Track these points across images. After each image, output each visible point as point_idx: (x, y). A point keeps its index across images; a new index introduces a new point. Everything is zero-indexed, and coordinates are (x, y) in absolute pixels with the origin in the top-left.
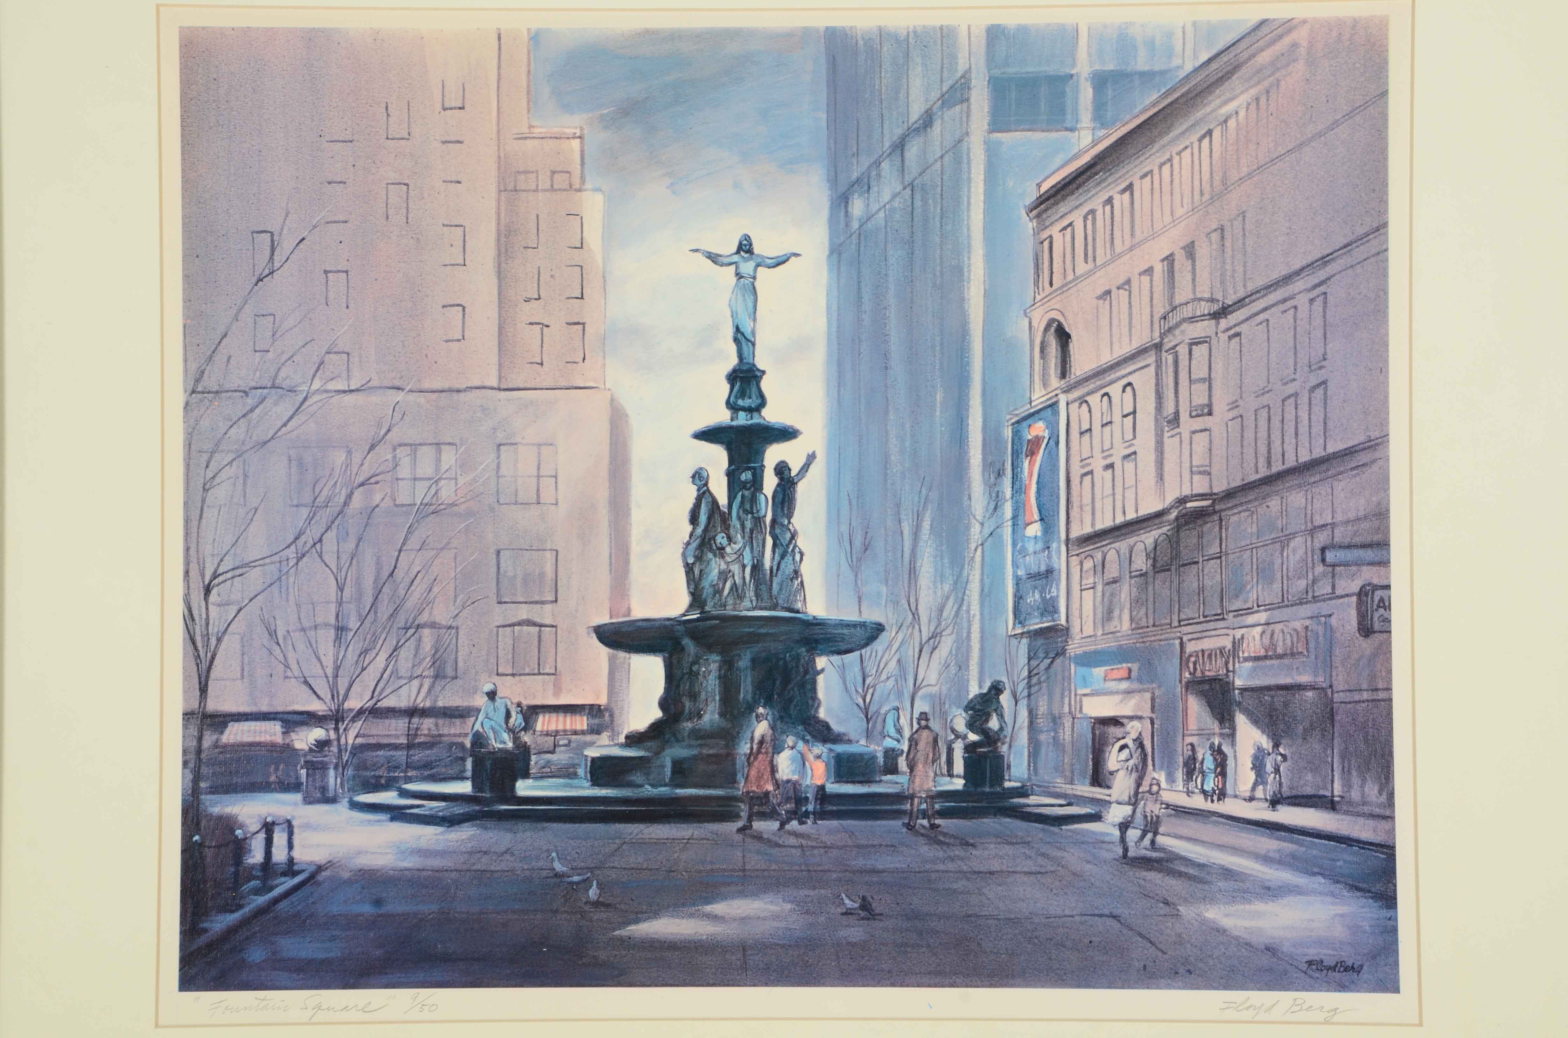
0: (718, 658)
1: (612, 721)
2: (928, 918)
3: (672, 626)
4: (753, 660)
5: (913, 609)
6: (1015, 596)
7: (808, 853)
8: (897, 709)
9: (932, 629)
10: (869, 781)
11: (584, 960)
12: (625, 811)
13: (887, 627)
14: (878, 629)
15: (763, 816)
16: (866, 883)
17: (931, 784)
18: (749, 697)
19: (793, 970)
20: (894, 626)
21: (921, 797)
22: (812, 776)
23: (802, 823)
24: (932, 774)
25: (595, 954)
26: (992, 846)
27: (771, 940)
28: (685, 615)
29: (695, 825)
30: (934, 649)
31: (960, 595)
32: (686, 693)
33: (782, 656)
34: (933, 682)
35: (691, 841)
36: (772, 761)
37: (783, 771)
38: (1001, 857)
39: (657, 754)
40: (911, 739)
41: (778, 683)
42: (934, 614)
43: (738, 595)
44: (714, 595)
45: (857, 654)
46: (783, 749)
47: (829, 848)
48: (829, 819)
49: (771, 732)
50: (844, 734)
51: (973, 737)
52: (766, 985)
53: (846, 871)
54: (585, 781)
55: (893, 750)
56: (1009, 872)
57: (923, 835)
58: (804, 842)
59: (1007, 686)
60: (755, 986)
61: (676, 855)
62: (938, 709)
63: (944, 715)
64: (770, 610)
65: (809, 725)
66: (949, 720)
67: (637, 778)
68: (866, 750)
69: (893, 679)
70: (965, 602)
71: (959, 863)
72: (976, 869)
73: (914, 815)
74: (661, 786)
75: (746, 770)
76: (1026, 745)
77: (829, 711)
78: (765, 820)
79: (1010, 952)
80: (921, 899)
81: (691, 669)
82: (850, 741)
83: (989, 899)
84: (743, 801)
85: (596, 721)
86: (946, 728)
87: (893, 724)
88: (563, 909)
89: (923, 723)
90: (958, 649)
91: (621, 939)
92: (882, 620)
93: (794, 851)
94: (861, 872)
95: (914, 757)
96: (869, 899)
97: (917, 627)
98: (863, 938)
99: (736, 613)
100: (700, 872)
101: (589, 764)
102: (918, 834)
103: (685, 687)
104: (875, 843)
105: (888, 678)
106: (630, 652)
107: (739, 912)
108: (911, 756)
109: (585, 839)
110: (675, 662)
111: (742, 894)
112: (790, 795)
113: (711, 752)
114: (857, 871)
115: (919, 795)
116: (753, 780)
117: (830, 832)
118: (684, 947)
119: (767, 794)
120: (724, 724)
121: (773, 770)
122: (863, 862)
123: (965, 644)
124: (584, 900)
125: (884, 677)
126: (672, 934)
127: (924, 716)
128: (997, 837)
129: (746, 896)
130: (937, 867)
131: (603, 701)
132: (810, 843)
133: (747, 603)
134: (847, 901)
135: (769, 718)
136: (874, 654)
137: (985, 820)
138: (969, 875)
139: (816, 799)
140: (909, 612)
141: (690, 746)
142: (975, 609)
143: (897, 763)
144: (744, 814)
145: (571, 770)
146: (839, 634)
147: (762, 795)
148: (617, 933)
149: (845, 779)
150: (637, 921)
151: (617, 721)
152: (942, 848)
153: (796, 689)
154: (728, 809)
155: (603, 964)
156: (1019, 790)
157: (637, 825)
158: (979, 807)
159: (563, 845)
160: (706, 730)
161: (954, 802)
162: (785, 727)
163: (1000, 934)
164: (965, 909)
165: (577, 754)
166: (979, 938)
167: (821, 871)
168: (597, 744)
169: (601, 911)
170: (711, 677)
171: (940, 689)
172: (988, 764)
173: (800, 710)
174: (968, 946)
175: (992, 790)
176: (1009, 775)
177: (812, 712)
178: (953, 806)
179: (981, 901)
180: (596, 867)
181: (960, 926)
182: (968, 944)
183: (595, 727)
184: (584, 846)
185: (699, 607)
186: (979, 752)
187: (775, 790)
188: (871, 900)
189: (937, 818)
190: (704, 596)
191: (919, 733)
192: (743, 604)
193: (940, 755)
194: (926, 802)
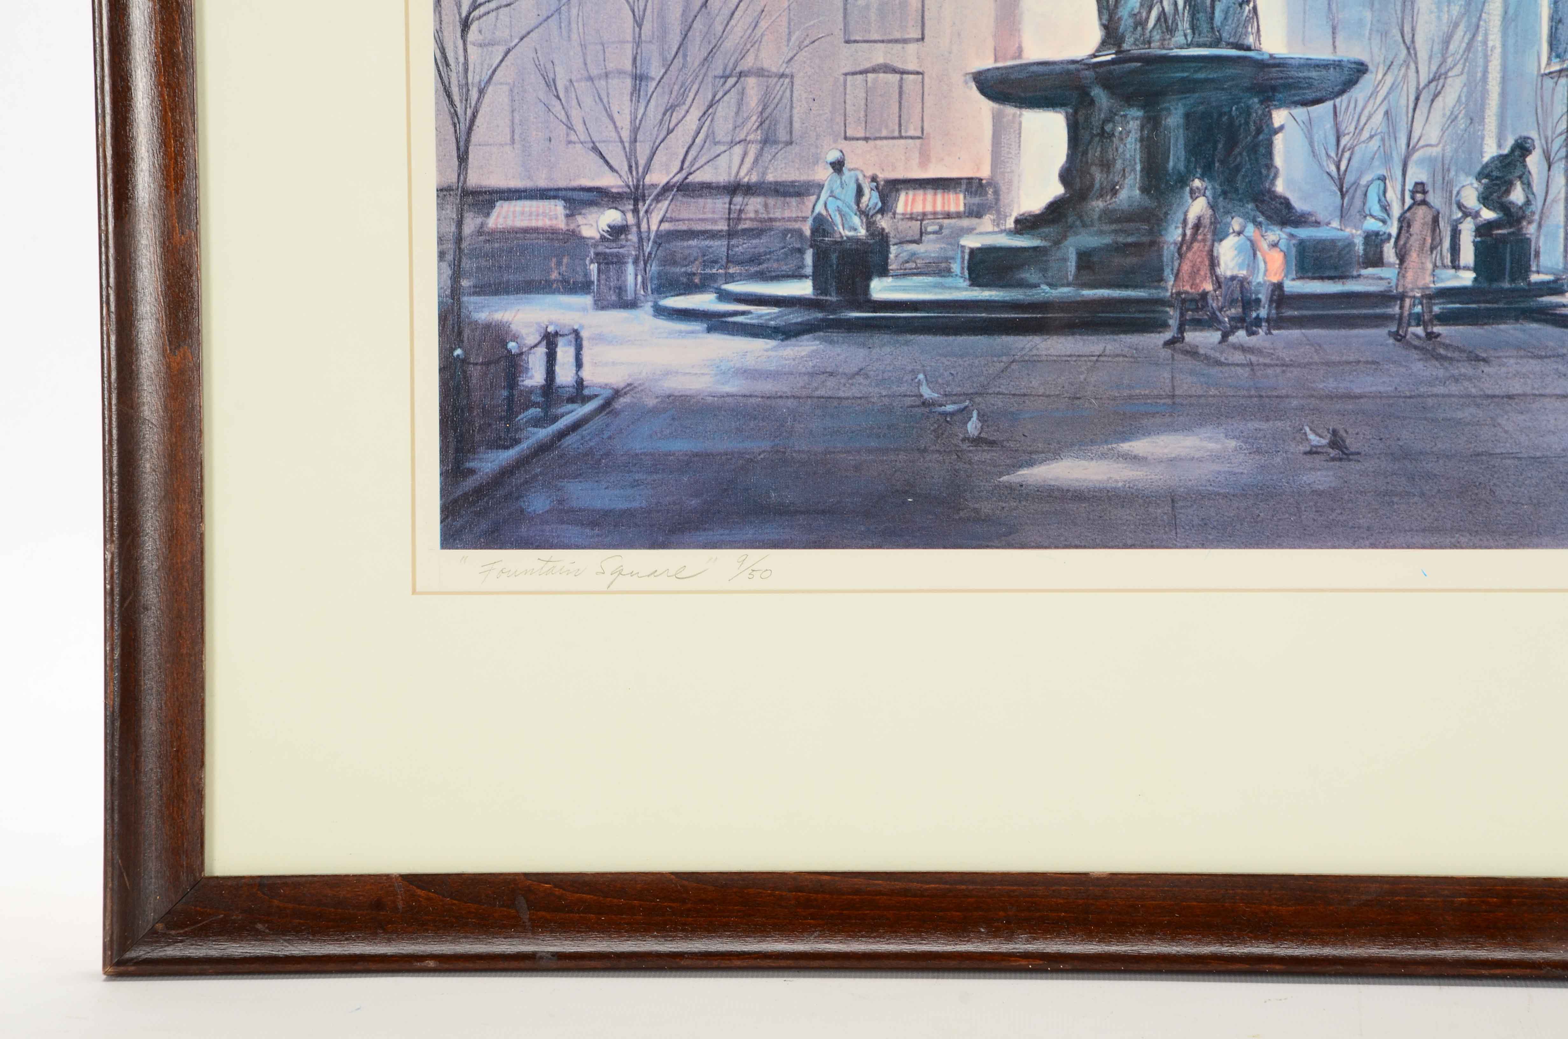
0: (1140, 114)
1: (997, 200)
2: (1422, 457)
3: (1078, 70)
4: (1187, 116)
5: (1408, 41)
6: (1552, 19)
7: (1259, 373)
8: (1383, 179)
9: (1434, 68)
10: (1342, 277)
11: (962, 514)
12: (1015, 319)
13: (1371, 67)
14: (1360, 69)
15: (1199, 324)
16: (1338, 412)
17: (1428, 279)
18: (1181, 166)
19: (1238, 526)
20: (1381, 66)
21: (1414, 297)
22: (1266, 270)
23: (1251, 333)
24: (1430, 266)
25: (977, 506)
26: (1512, 361)
27: (1210, 488)
28: (1095, 56)
29: (1108, 337)
30: (1436, 95)
31: (1474, 20)
32: (1097, 161)
33: (1226, 109)
34: (1434, 141)
35: (1102, 359)
36: (1211, 253)
37: (1226, 264)
38: (1525, 376)
39: (1057, 243)
40: (1401, 219)
41: (1220, 146)
42: (1437, 48)
43: (1167, 27)
44: (1135, 28)
45: (1329, 104)
46: (1227, 235)
47: (1287, 366)
48: (1288, 328)
49: (1210, 212)
50: (1310, 214)
51: (1488, 215)
52: (1203, 546)
53: (1313, 396)
54: (961, 280)
55: (1377, 234)
56: (1535, 395)
57: (1416, 347)
58: (1254, 359)
59: (1537, 143)
60: (1187, 547)
61: (1082, 377)
62: (1440, 178)
63: (1447, 186)
64: (1210, 46)
65: (1263, 201)
66: (1455, 193)
67: (1031, 275)
68: (1340, 234)
69: (1378, 137)
70: (1481, 31)
71: (1466, 384)
72: (1489, 392)
73: (1405, 320)
74: (1063, 285)
75: (1176, 264)
76: (1562, 224)
77: (1289, 183)
78: (1201, 330)
79: (1535, 501)
80: (1413, 433)
81: (1103, 128)
82: (1317, 224)
83: (1506, 432)
84: (1171, 305)
85: (976, 200)
86: (1451, 204)
87: (1377, 199)
88: (933, 448)
89: (1419, 197)
90: (1469, 95)
91: (1010, 487)
92: (1364, 57)
93: (1240, 370)
94: (1331, 398)
95: (1405, 244)
96: (1342, 433)
97: (1412, 66)
98: (1333, 485)
99: (1164, 52)
100: (1115, 399)
101: (967, 257)
102: (1409, 345)
103: (1095, 153)
104: (1351, 359)
105: (1371, 137)
106: (1020, 107)
107: (1166, 451)
108: (1402, 242)
109: (962, 356)
110: (1081, 119)
111: (1171, 428)
112: (1235, 296)
113: (1130, 240)
114: (1327, 396)
115: (1411, 294)
116: (1186, 278)
117: (1289, 345)
118: (1094, 497)
119: (1204, 295)
120: (1147, 202)
121: (1213, 263)
122: (1335, 384)
123: (1479, 88)
124: (961, 436)
125: (1366, 134)
126: (1077, 480)
127: (1420, 188)
128: (1519, 348)
129: (1176, 431)
130: (1435, 390)
131: (985, 172)
132: (1261, 360)
133: (1179, 38)
134: (1312, 436)
135: (1208, 193)
136: (1352, 105)
137: (1502, 327)
138: (1478, 400)
139: (1271, 301)
140: (1402, 45)
141: (1101, 233)
142: (1495, 40)
143: (1381, 252)
144: (1173, 323)
145: (943, 265)
146: (1305, 78)
147: (1198, 297)
148: (1005, 478)
149: (1310, 274)
150: (1030, 464)
151: (1004, 199)
152: (1442, 365)
153: (1245, 154)
154: (1152, 315)
155: (987, 520)
156: (1552, 285)
157: (1031, 338)
158: (1495, 309)
159: (933, 364)
160: (1123, 211)
161: (1460, 303)
162: (1230, 206)
163: (1521, 478)
164: (1473, 445)
165: (951, 244)
166: (1491, 483)
167: (1277, 397)
168: (977, 231)
169: (984, 451)
170: (1129, 139)
171: (1443, 150)
172: (1508, 250)
173: (1250, 182)
174: (1477, 494)
175: (1513, 285)
176: (1538, 265)
177: (1267, 185)
178: (1458, 309)
179: (1496, 435)
180: (976, 393)
181: (1466, 468)
182: (1476, 491)
183: (975, 209)
184: (960, 365)
185: (1114, 45)
186: (1496, 234)
187: (1215, 291)
188: (1345, 435)
189: (1436, 325)
190: (1121, 30)
191: (1412, 211)
192: (1173, 39)
193: (1441, 240)
194: (1421, 303)
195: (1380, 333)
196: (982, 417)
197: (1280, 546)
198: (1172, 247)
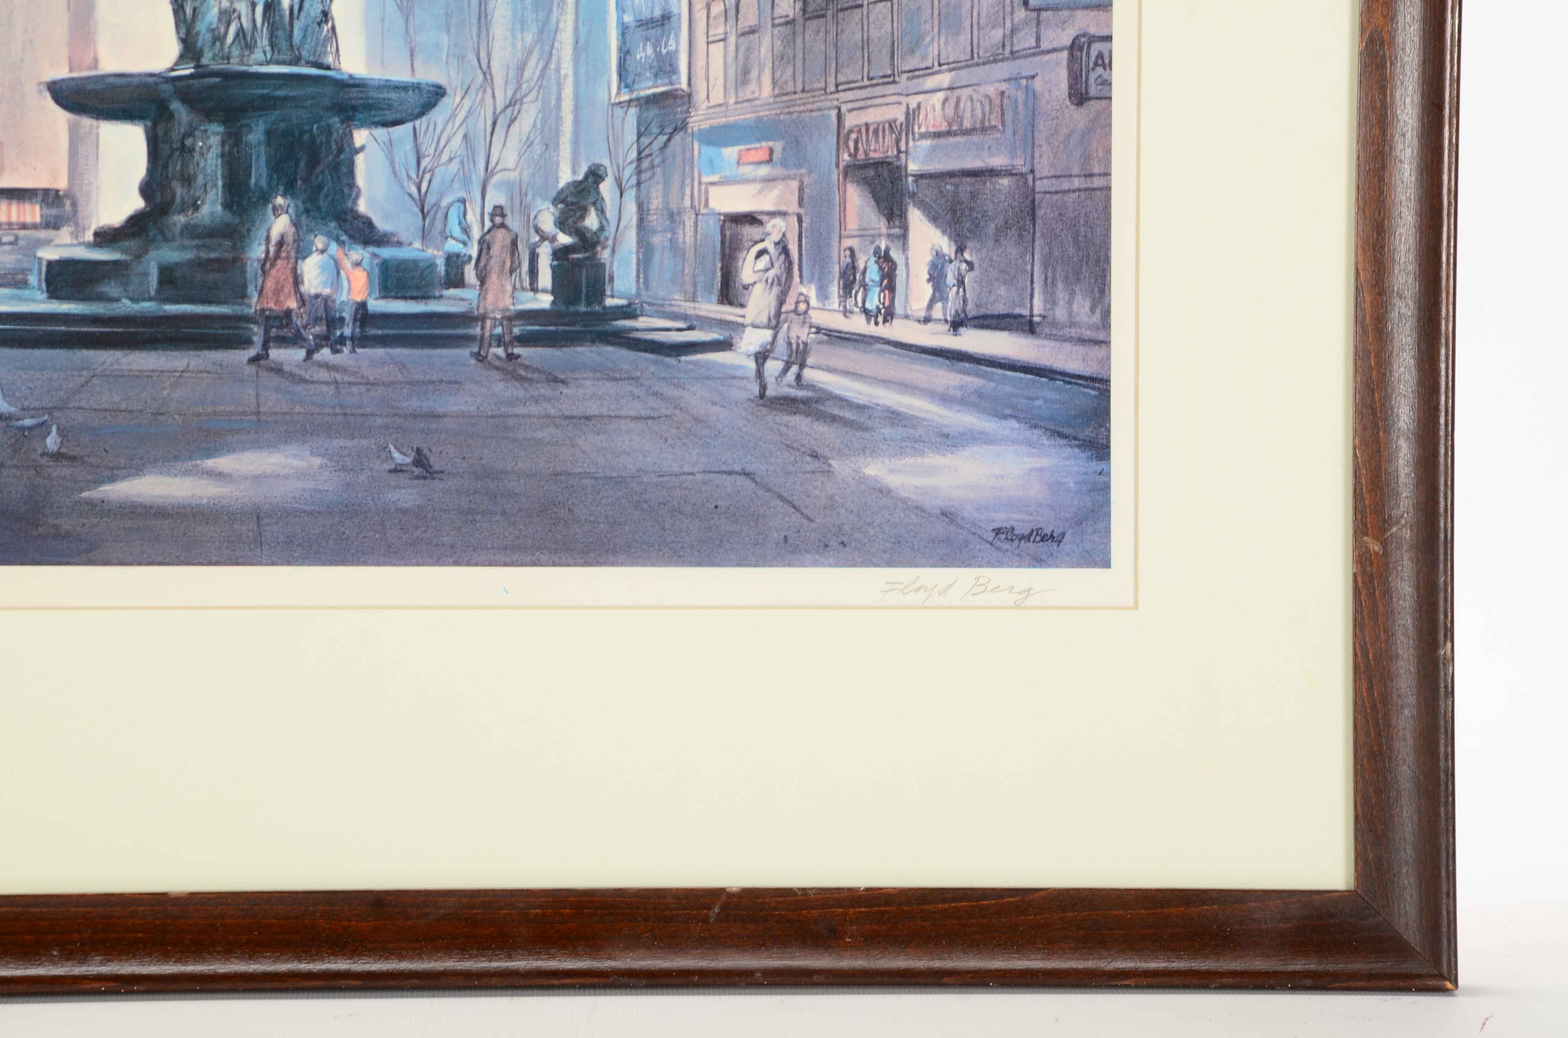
0: (220, 129)
1: (75, 212)
2: (504, 476)
3: (156, 84)
4: (268, 133)
5: (484, 66)
6: (620, 50)
7: (344, 391)
8: (463, 201)
9: (510, 94)
10: (425, 297)
11: (41, 530)
12: (95, 333)
13: (449, 91)
14: (438, 93)
15: (283, 341)
16: (422, 431)
17: (508, 301)
18: (263, 183)
19: (324, 544)
20: (459, 90)
21: (495, 318)
22: (350, 289)
23: (335, 351)
24: (509, 288)
25: (56, 522)
26: (589, 383)
27: (295, 506)
28: (173, 70)
29: (191, 353)
30: (513, 121)
31: (547, 48)
32: (178, 176)
33: (307, 128)
34: (511, 165)
35: (186, 374)
36: (294, 269)
37: (310, 282)
38: (601, 398)
39: (138, 257)
40: (481, 242)
41: (302, 164)
42: (512, 74)
43: (246, 45)
44: (214, 43)
45: (408, 126)
46: (310, 253)
47: (371, 384)
48: (372, 347)
49: (293, 230)
50: (393, 234)
51: (564, 239)
52: (288, 563)
53: (397, 415)
54: (39, 293)
55: (458, 256)
56: (610, 416)
57: (497, 368)
58: (339, 377)
59: (609, 171)
60: (273, 564)
61: (165, 393)
62: (518, 202)
63: (525, 210)
64: (290, 64)
65: (345, 221)
66: (532, 217)
67: (111, 288)
68: (422, 255)
69: (457, 160)
70: (554, 58)
71: (545, 404)
72: (567, 413)
73: (486, 341)
74: (144, 300)
75: (260, 281)
76: (634, 250)
77: (371, 202)
78: (286, 348)
79: (611, 520)
80: (495, 452)
81: (183, 143)
82: (399, 244)
83: (584, 452)
84: (255, 322)
85: (53, 211)
86: (528, 227)
87: (457, 221)
88: (10, 462)
89: (498, 220)
90: (545, 121)
91: (91, 503)
92: (442, 81)
93: (325, 388)
94: (415, 417)
95: (485, 266)
96: (426, 451)
97: (489, 91)
98: (417, 503)
99: (243, 68)
100: (199, 415)
101: (44, 269)
102: (491, 366)
103: (176, 167)
104: (434, 378)
105: (451, 160)
106: (97, 118)
107: (251, 468)
108: (482, 264)
109: (40, 370)
110: (160, 133)
111: (256, 445)
112: (319, 314)
113: (213, 255)
114: (410, 415)
115: (492, 315)
116: (270, 295)
117: (373, 364)
118: (177, 513)
119: (288, 313)
120: (229, 218)
121: (297, 281)
122: (419, 404)
123: (553, 114)
124: (40, 451)
125: (445, 157)
126: (160, 496)
127: (499, 211)
128: (595, 370)
129: (261, 448)
130: (516, 411)
131: (62, 183)
132: (346, 378)
133: (258, 55)
134: (396, 455)
135: (291, 211)
136: (431, 127)
137: (579, 349)
138: (557, 421)
139: (355, 320)
140: (479, 71)
141: (183, 248)
142: (567, 68)
143: (463, 274)
144: (258, 339)
145: (20, 277)
146: (384, 99)
147: (282, 315)
148: (86, 494)
149: (393, 294)
150: (112, 479)
151: (83, 211)
152: (522, 386)
153: (326, 172)
154: (236, 332)
155: (67, 536)
156: (625, 309)
157: (112, 352)
158: (571, 331)
159: (10, 377)
160: (205, 227)
161: (539, 325)
162: (313, 224)
163: (598, 498)
164: (552, 465)
165: (27, 256)
166: (570, 502)
167: (362, 415)
168: (56, 242)
169: (64, 466)
170: (210, 155)
171: (521, 175)
172: (584, 275)
173: (333, 201)
174: (556, 513)
175: (589, 309)
176: (612, 290)
177: (350, 204)
178: (537, 331)
179: (574, 455)
180: (56, 407)
181: (546, 488)
182: (555, 510)
183: (52, 220)
184: (38, 379)
185: (192, 59)
186: (573, 259)
187: (299, 308)
188: (428, 453)
189: (516, 347)
190: (199, 44)
191: (492, 233)
192: (253, 56)
193: (520, 263)
194: (501, 325)
195: (464, 353)
196: (61, 432)
197: (365, 563)
198: (255, 264)
